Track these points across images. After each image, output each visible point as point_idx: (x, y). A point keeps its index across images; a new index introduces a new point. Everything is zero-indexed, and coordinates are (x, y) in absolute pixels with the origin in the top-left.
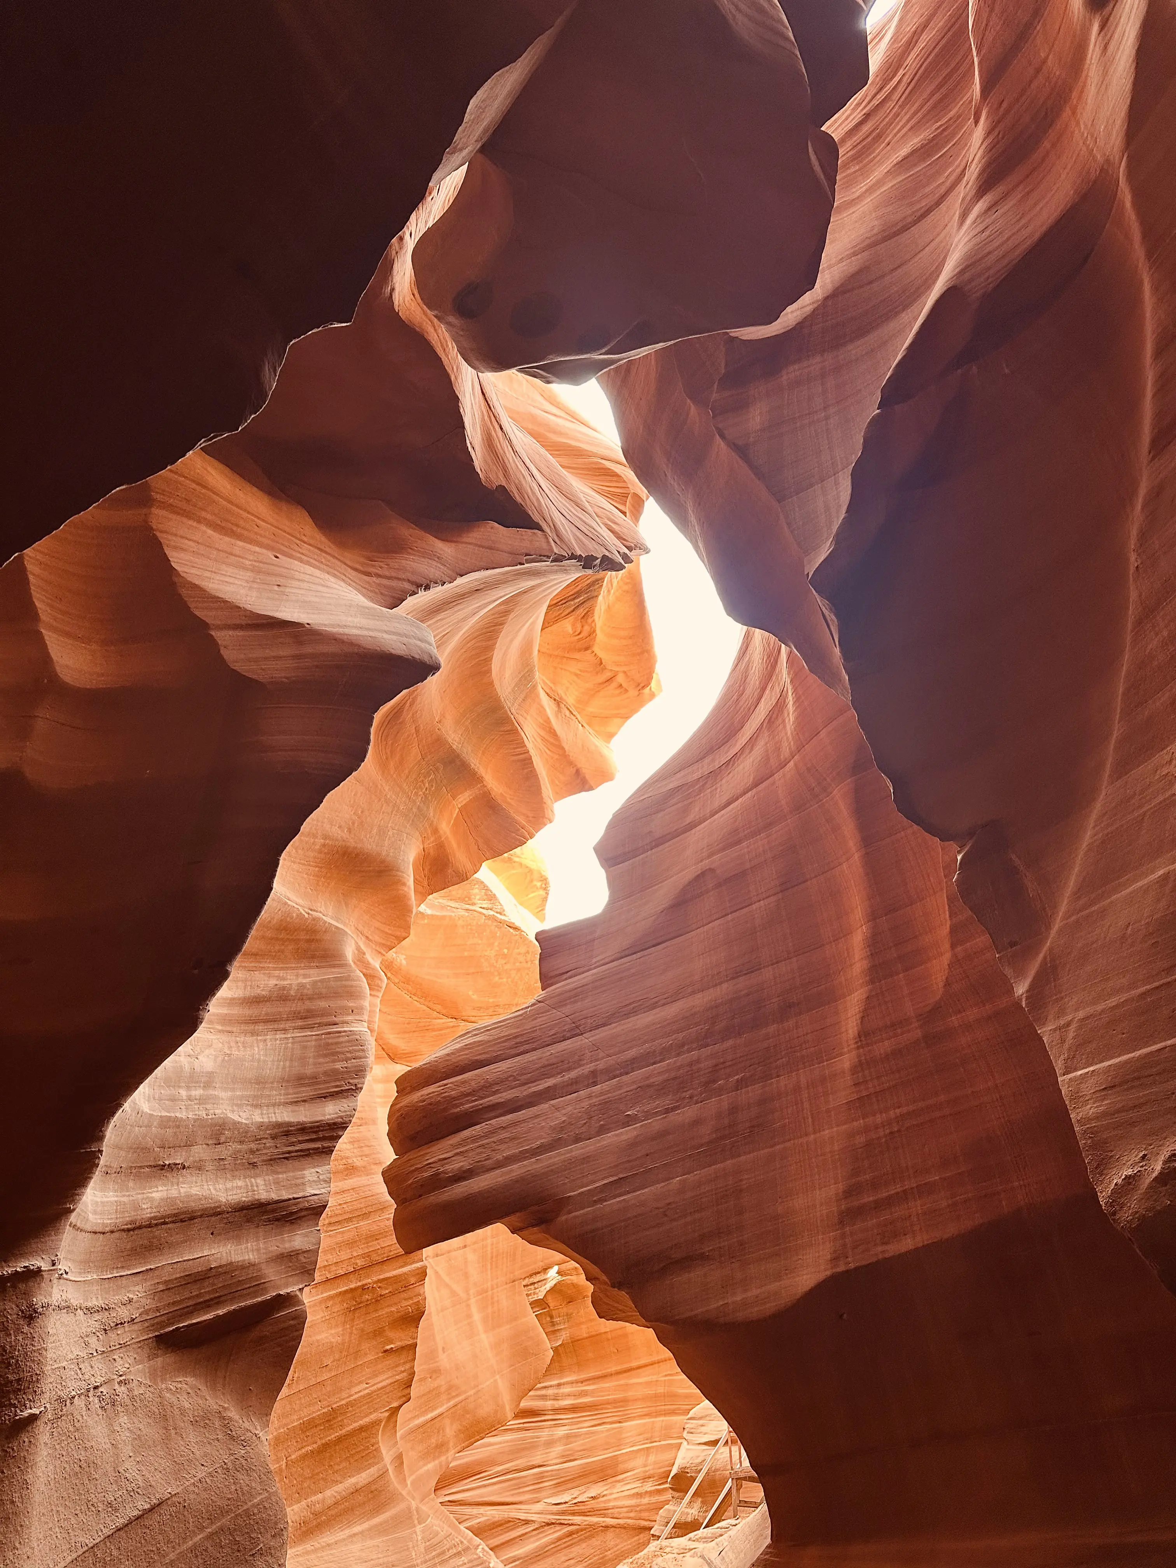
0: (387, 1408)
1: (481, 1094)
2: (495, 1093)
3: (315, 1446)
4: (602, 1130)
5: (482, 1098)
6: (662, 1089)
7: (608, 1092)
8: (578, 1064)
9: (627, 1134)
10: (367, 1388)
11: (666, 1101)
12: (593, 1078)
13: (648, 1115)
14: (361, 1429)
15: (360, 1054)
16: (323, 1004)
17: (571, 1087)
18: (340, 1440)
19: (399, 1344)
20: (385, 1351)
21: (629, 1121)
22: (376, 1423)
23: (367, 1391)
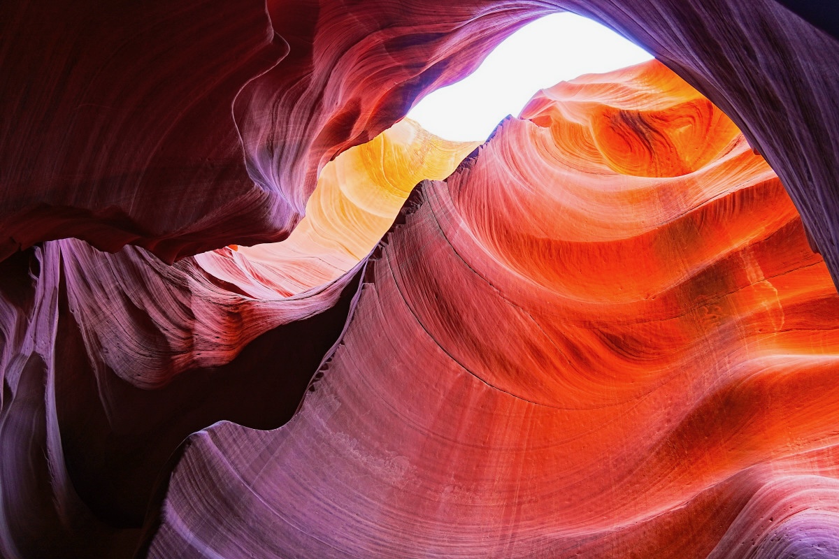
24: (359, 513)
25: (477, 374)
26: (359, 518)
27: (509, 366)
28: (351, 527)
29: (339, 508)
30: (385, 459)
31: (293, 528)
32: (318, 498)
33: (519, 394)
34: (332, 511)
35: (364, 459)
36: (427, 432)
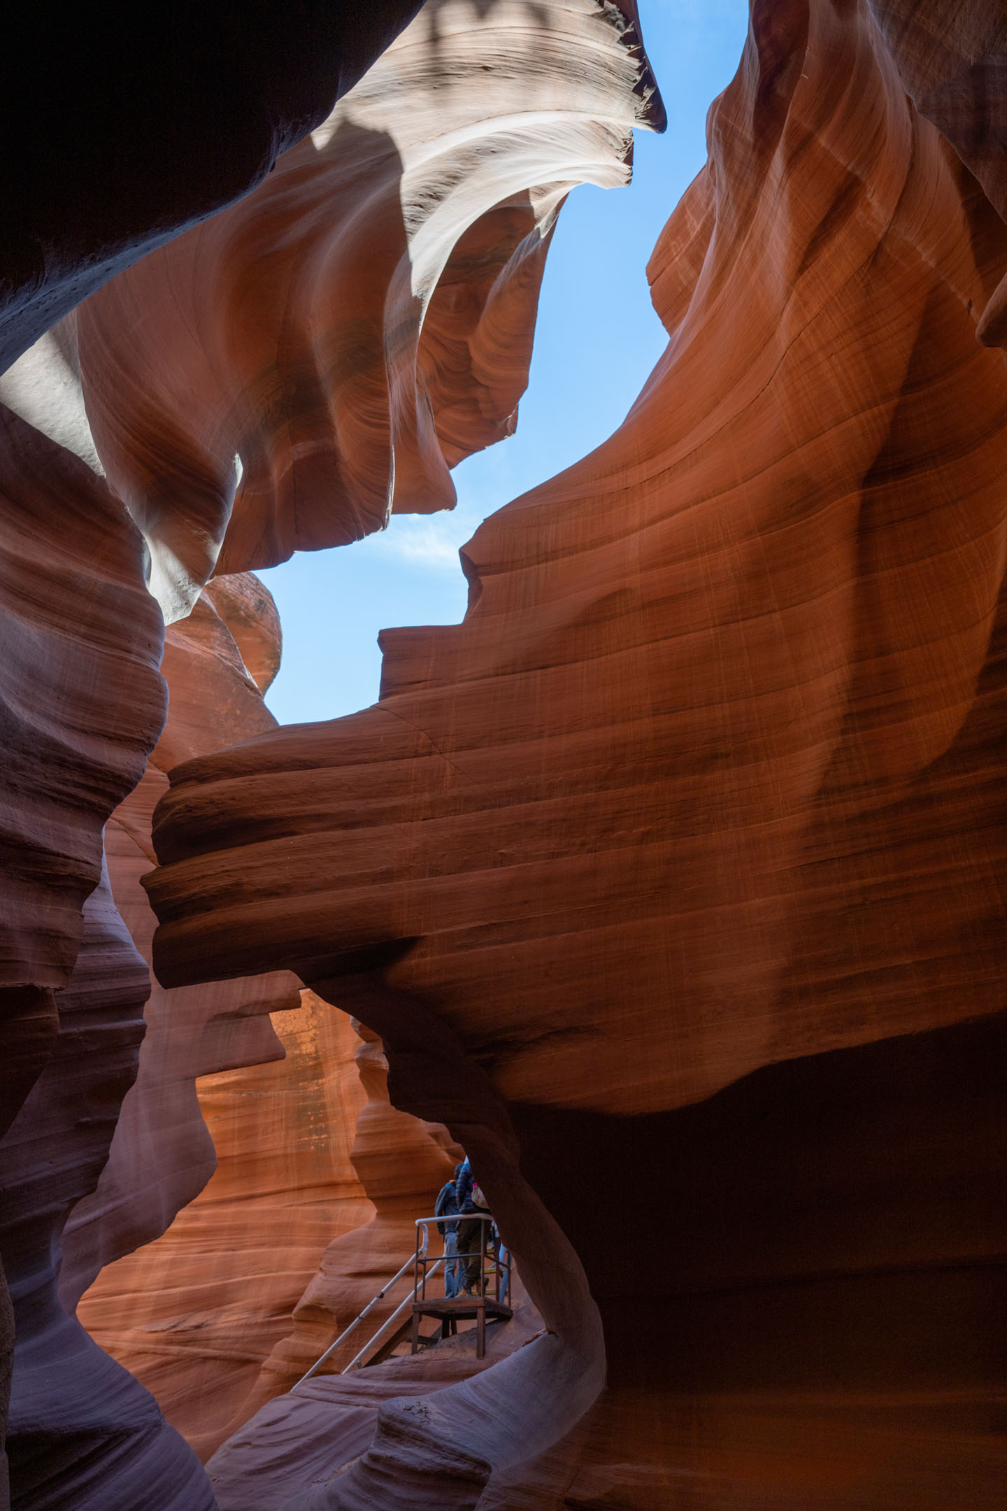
9: (499, 875)
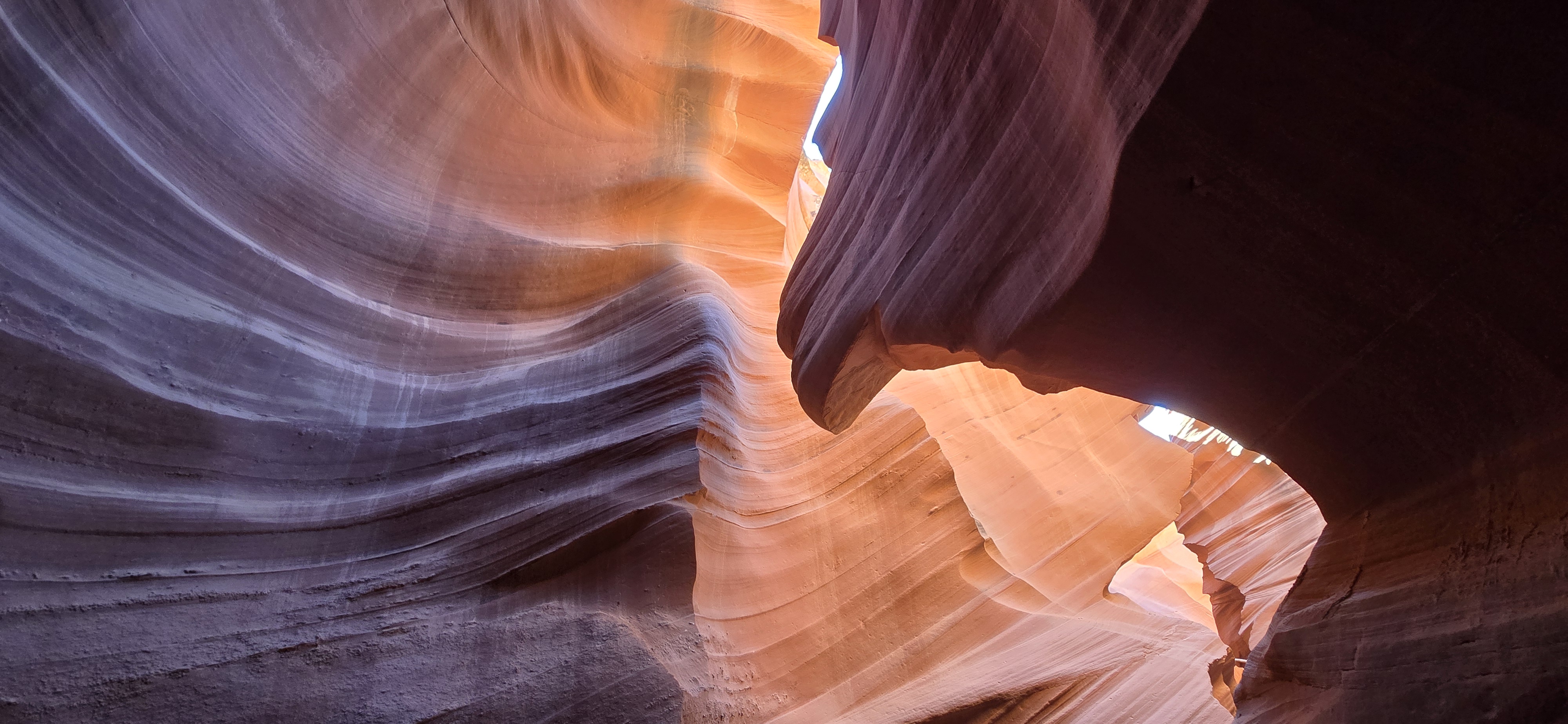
0: (958, 554)
1: (807, 281)
2: (815, 273)
3: (889, 604)
4: (887, 228)
5: (808, 284)
6: (914, 150)
7: (881, 195)
8: (858, 198)
10: (924, 546)
11: (922, 155)
12: (870, 196)
13: (912, 182)
14: (934, 577)
15: (696, 312)
16: (654, 298)
17: (859, 221)
18: (915, 592)
19: (942, 504)
20: (931, 513)
21: (902, 198)
22: (953, 568)
23: (924, 548)
24: (273, 107)
25: (456, 18)
26: (272, 114)
27: (492, 33)
28: (264, 121)
29: (248, 89)
30: (317, 55)
31: (187, 90)
32: (222, 64)
33: (490, 68)
34: (239, 90)
35: (291, 41)
36: (377, 50)
